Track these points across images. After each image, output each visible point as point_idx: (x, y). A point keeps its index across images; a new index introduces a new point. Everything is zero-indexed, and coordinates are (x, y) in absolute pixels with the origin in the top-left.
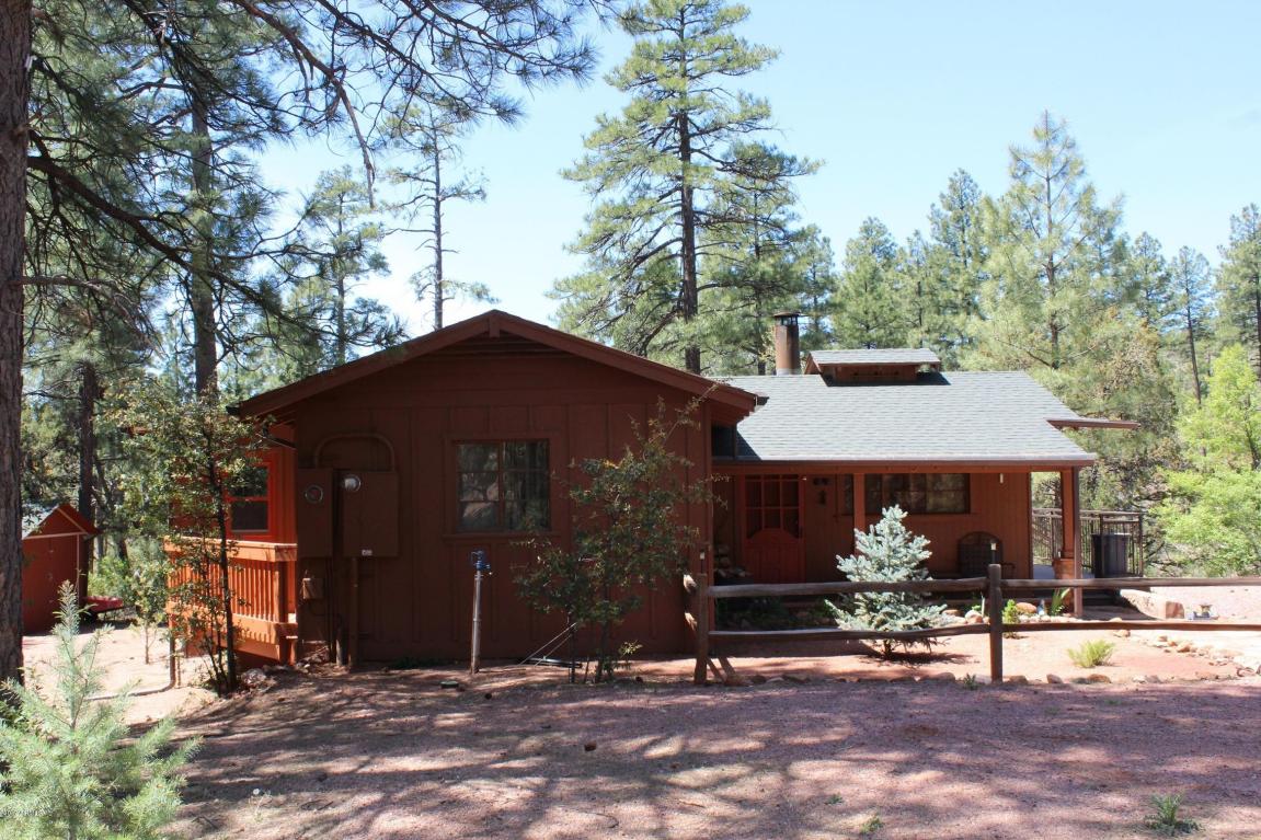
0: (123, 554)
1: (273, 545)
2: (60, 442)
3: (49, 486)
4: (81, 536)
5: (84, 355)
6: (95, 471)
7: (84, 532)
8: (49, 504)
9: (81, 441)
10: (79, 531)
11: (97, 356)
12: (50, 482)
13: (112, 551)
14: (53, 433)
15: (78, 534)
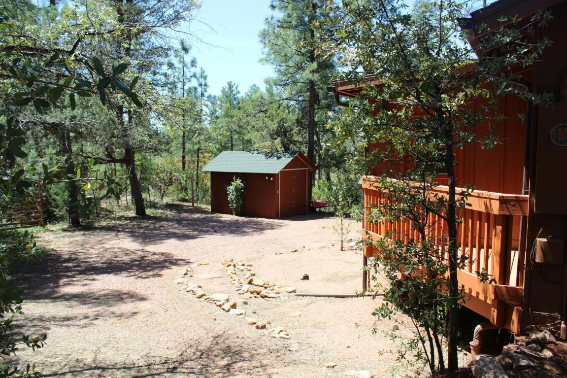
0: (328, 179)
1: (497, 195)
2: (298, 122)
3: (294, 145)
4: (308, 170)
5: (310, 76)
6: (315, 138)
7: (310, 168)
8: (293, 153)
9: (309, 122)
10: (308, 167)
11: (316, 77)
12: (295, 142)
13: (323, 177)
14: (295, 118)
15: (307, 169)
